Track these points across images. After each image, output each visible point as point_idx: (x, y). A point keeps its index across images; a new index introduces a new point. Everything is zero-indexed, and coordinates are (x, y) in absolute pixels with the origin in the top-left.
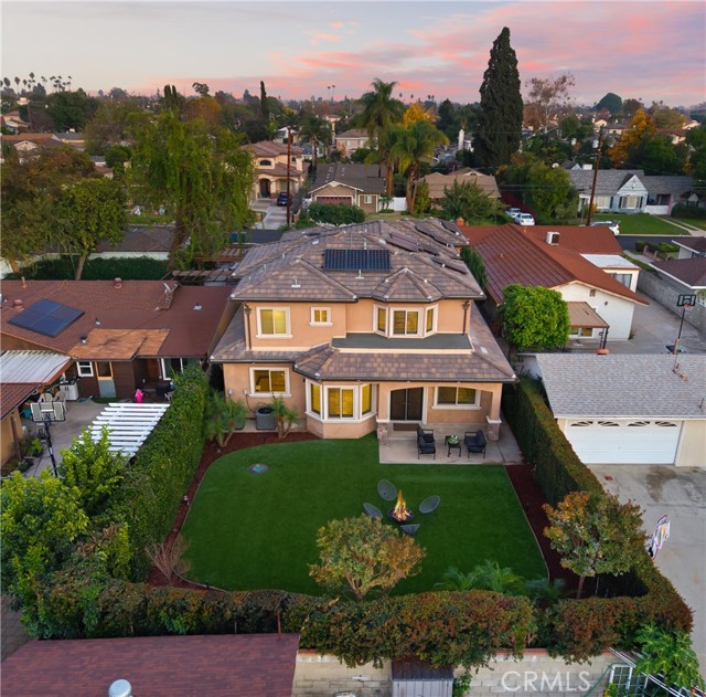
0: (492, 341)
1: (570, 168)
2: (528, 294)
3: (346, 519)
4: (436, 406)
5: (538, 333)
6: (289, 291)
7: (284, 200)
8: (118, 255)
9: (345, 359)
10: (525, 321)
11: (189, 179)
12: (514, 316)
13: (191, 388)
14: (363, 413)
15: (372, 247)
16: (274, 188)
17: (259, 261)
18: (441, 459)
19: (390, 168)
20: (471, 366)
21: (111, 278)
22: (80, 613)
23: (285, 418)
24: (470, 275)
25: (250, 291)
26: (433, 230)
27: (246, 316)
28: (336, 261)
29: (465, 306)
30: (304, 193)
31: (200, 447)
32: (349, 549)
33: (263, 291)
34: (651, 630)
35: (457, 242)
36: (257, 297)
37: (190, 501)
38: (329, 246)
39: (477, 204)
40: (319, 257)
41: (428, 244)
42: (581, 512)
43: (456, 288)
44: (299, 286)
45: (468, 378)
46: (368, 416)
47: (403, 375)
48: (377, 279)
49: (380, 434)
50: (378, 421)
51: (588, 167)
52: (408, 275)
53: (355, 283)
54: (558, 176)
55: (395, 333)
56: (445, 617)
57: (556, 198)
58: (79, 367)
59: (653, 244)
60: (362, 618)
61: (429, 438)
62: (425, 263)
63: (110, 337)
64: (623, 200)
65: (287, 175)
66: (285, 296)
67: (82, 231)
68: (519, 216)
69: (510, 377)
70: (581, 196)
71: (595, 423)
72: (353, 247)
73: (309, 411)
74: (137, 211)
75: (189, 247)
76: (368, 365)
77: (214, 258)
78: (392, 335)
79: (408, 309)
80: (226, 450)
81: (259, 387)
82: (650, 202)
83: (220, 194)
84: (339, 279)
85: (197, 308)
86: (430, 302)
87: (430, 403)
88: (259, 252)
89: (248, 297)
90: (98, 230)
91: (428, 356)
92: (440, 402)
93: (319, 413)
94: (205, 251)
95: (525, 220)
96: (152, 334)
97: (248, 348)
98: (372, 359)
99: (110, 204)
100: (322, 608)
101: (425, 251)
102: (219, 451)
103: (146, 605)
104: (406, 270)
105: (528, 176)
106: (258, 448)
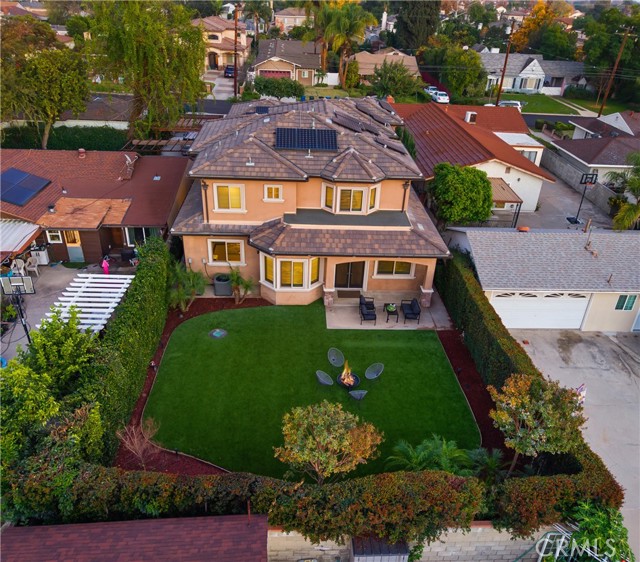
0: (426, 217)
1: (480, 51)
2: (458, 174)
3: (309, 407)
4: (376, 276)
5: (465, 209)
6: (244, 169)
7: (231, 72)
8: (82, 123)
9: (296, 235)
10: (454, 198)
11: (145, 53)
12: (444, 193)
13: (153, 260)
14: (312, 283)
15: (320, 127)
16: (221, 61)
17: (214, 137)
18: (381, 325)
19: (324, 46)
20: (410, 242)
21: (75, 148)
22: (55, 501)
23: (240, 287)
24: (409, 156)
25: (207, 168)
26: (371, 108)
27: (203, 192)
28: (287, 140)
29: (405, 186)
30: (248, 66)
31: (164, 315)
32: (314, 439)
33: (219, 168)
34: (587, 507)
35: (393, 121)
36: (213, 174)
37: (157, 365)
38: (280, 125)
39: (403, 83)
40: (271, 136)
41: (368, 123)
42: (527, 399)
43: (398, 169)
44: (253, 164)
45: (407, 253)
46: (316, 285)
47: (350, 251)
48: (325, 158)
49: (326, 302)
50: (325, 290)
51: (496, 51)
52: (354, 155)
53: (304, 162)
54: (472, 59)
55: (341, 209)
56: (402, 500)
57: (468, 78)
58: (48, 234)
59: (551, 123)
60: (326, 502)
61: (370, 306)
62: (369, 144)
63: (77, 206)
64: (524, 82)
65: (233, 50)
66: (240, 174)
67: (45, 101)
68: (436, 94)
69: (445, 253)
70: (489, 77)
71: (517, 295)
72: (302, 126)
73: (262, 280)
74: (98, 80)
75: (147, 117)
76: (317, 240)
77: (170, 128)
78: (338, 212)
79: (354, 188)
80: (188, 316)
81: (216, 257)
82: (546, 84)
83: (175, 69)
84: (289, 157)
85: (157, 178)
86: (375, 183)
87: (371, 274)
88: (214, 128)
89: (205, 174)
90: (61, 100)
91: (372, 232)
92: (379, 273)
93: (272, 282)
94: (162, 122)
95: (441, 97)
96: (116, 203)
97: (205, 221)
98: (321, 235)
99: (70, 76)
100: (288, 491)
101: (368, 131)
102: (181, 316)
103: (119, 491)
104: (352, 150)
105: (445, 57)
106: (217, 313)
